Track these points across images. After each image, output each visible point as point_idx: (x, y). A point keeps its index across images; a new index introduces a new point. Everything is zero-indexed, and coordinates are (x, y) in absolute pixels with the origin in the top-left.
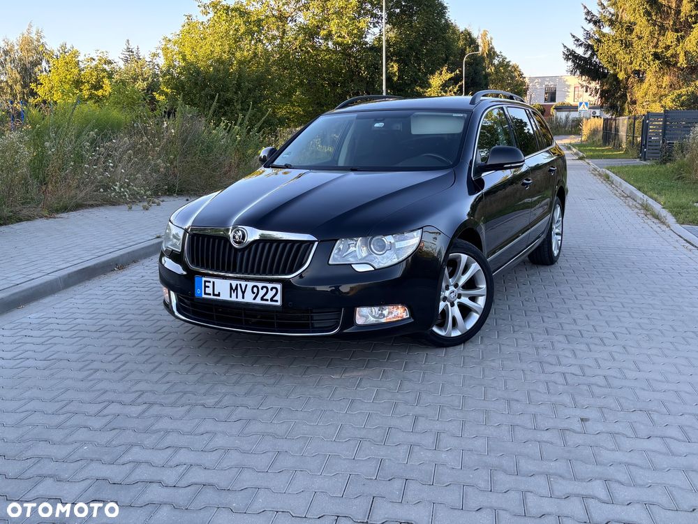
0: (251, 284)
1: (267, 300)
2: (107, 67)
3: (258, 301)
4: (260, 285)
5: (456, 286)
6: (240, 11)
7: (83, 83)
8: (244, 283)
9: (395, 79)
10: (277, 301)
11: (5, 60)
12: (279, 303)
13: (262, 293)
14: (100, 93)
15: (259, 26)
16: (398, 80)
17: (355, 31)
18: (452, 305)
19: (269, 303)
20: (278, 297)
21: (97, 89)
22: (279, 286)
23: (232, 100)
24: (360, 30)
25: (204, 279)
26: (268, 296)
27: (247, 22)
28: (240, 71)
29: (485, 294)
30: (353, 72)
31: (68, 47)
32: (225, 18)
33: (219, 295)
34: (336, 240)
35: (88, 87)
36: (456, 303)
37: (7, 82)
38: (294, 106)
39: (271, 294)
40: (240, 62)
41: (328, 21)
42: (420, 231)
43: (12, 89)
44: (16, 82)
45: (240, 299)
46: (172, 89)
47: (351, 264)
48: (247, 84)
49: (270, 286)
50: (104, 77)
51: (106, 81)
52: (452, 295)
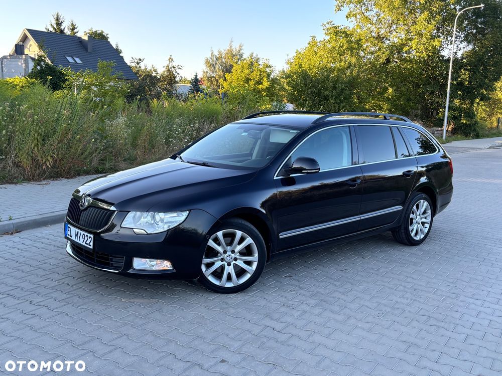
0: (83, 232)
1: (87, 244)
2: (268, 70)
3: (84, 244)
4: (86, 234)
5: (233, 252)
6: (347, 34)
7: (251, 80)
8: (80, 231)
9: (467, 83)
10: (91, 246)
11: (216, 63)
12: (91, 247)
13: (86, 238)
14: (260, 87)
15: (358, 44)
16: (468, 84)
17: (430, 48)
18: (229, 264)
19: (88, 246)
20: (91, 244)
21: (259, 84)
22: (92, 236)
23: (328, 96)
24: (434, 47)
25: (69, 225)
26: (88, 242)
27: (350, 42)
28: (338, 76)
29: (257, 260)
30: (430, 78)
31: (254, 55)
32: (335, 38)
33: (71, 236)
34: (129, 212)
35: (254, 83)
36: (232, 264)
37: (215, 77)
38: (380, 101)
39: (89, 240)
40: (339, 70)
41: (411, 41)
42: (188, 212)
43: (217, 82)
44: (220, 77)
45: (78, 241)
46: (291, 87)
47: (133, 229)
48: (340, 85)
49: (89, 235)
50: (264, 76)
51: (265, 79)
52: (229, 258)
